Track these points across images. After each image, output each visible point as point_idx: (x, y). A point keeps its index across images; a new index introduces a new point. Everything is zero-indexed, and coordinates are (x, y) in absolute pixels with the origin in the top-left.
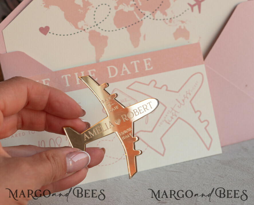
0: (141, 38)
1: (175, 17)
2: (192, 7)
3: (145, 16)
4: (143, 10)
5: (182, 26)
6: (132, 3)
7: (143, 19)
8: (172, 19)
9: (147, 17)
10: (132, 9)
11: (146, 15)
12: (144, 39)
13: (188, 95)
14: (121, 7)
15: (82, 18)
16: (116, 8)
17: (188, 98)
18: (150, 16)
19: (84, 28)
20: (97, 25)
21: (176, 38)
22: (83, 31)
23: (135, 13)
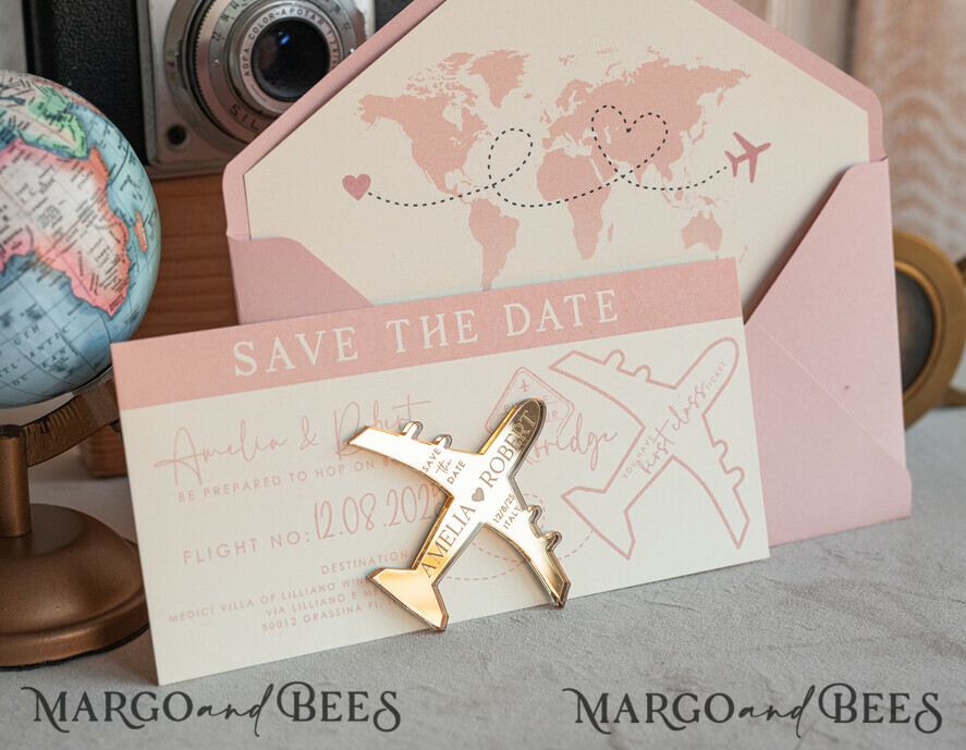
0: (603, 234)
1: (692, 186)
2: (735, 161)
3: (617, 175)
4: (613, 158)
5: (706, 209)
6: (588, 134)
7: (611, 181)
8: (684, 189)
9: (623, 177)
10: (587, 151)
11: (620, 173)
12: (610, 238)
13: (699, 398)
14: (559, 143)
15: (458, 161)
16: (547, 143)
17: (697, 406)
18: (629, 177)
19: (459, 192)
20: (494, 185)
21: (688, 244)
22: (456, 199)
23: (592, 161)
